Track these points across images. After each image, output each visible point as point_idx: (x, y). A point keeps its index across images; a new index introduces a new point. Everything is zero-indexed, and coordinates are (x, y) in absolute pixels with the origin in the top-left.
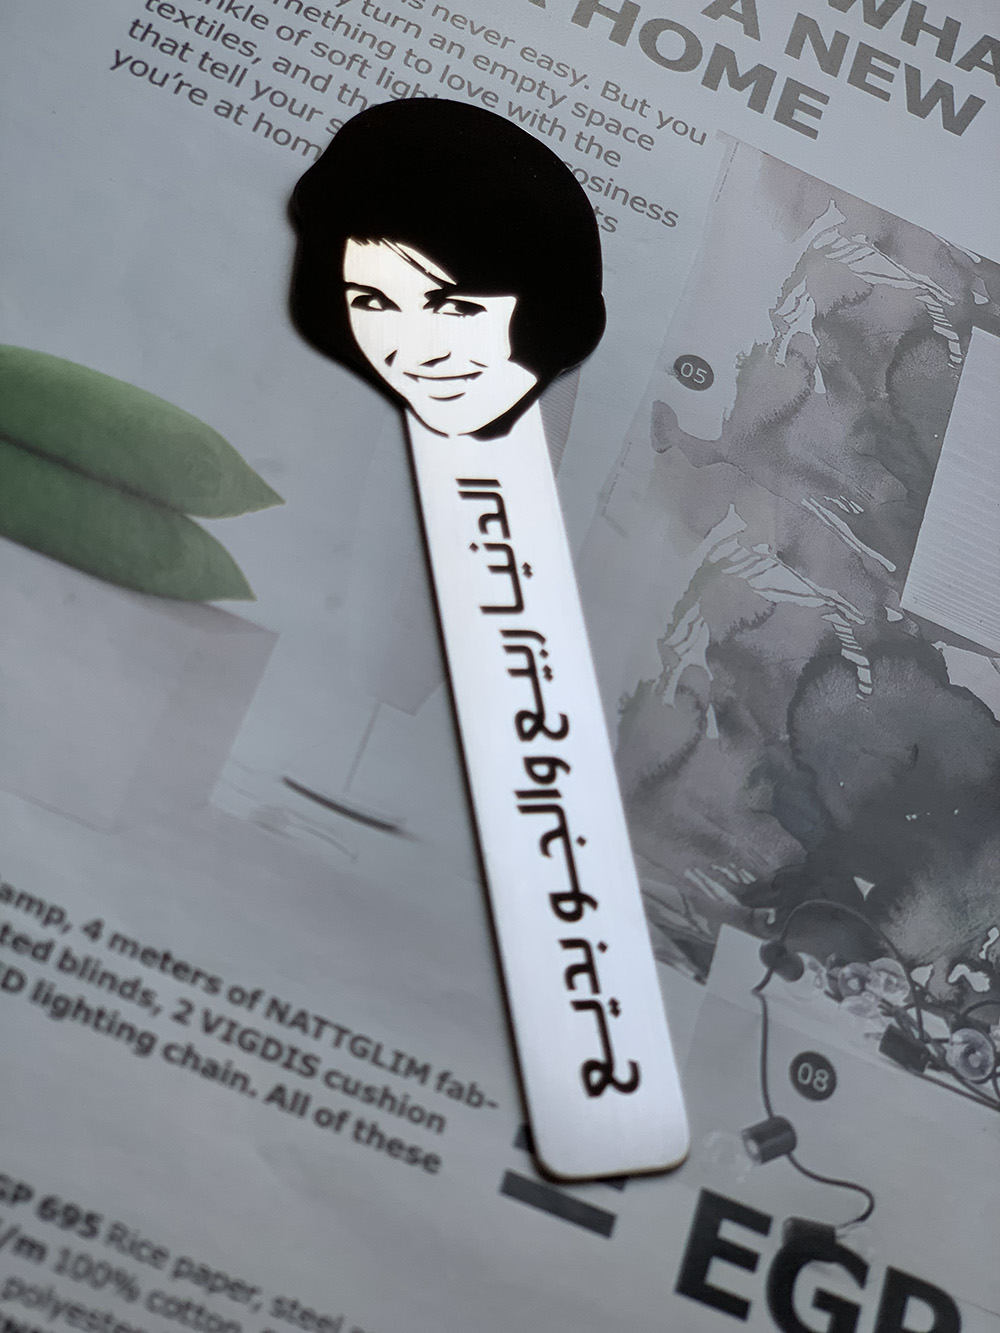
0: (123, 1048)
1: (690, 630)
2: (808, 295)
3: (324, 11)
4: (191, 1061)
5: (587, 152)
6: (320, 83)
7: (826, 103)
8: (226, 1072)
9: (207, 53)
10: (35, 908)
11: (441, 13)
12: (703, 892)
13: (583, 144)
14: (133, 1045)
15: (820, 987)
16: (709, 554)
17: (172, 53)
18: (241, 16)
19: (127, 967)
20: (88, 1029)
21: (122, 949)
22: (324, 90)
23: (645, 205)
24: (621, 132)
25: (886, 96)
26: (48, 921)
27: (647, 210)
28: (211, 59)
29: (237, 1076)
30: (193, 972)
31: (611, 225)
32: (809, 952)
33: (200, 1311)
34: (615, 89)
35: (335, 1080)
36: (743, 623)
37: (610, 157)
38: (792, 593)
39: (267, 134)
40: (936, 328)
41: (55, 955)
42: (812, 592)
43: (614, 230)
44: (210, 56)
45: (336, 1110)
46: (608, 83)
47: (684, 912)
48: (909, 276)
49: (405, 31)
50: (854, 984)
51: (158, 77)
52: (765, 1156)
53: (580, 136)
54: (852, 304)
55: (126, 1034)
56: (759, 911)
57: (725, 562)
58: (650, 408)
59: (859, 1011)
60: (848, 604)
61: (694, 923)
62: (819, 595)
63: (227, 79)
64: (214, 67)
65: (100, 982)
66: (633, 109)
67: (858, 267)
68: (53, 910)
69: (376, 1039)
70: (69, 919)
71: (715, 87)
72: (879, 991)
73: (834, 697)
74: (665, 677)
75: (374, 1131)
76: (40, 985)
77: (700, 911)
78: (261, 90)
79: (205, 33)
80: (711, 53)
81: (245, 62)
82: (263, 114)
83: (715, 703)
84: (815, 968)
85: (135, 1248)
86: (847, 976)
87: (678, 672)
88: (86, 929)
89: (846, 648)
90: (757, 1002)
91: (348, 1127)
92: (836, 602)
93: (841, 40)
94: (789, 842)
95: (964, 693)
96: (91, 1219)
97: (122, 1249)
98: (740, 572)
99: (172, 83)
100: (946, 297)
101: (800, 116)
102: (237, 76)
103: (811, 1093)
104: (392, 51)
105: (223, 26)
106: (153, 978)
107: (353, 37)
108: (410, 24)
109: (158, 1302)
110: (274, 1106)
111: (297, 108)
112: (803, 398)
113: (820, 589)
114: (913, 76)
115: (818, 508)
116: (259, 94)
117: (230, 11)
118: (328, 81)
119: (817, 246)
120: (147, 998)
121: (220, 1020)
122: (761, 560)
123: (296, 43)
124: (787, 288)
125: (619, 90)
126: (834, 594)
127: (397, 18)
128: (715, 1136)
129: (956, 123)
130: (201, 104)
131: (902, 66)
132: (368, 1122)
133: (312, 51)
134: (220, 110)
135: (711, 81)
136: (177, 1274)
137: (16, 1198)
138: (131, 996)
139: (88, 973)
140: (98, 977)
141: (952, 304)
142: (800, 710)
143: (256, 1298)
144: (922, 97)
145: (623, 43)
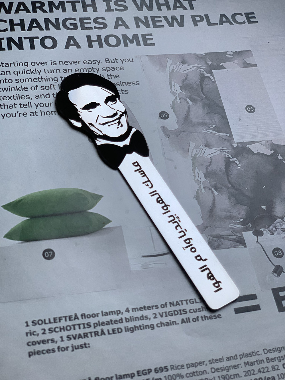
0: (149, 330)
1: (199, 175)
2: (175, 83)
3: (37, 78)
4: (163, 325)
5: (111, 78)
6: (48, 96)
7: (152, 35)
8: (170, 322)
9: (20, 103)
10: (114, 313)
11: (61, 63)
12: (235, 228)
13: (110, 77)
14: (150, 328)
15: (268, 234)
16: (192, 155)
17: (13, 108)
18: (21, 90)
19: (139, 314)
20: (140, 330)
21: (135, 311)
22: (49, 97)
23: (131, 83)
24: (115, 69)
25: (163, 26)
26: (118, 314)
27: (132, 84)
28: (22, 104)
29: (173, 322)
30: (151, 307)
31: (127, 92)
32: (262, 228)
33: (197, 372)
34: (108, 60)
35: (191, 311)
36: (208, 166)
37: (117, 76)
38: (213, 153)
39: (45, 115)
40: (205, 75)
41: (124, 320)
42: (216, 151)
43: (128, 93)
44: (21, 104)
45: (196, 317)
46: (105, 59)
47: (234, 235)
48: (192, 66)
49: (57, 72)
50: (274, 229)
51: (14, 115)
52: (279, 275)
53: (108, 75)
54: (185, 80)
55: (147, 327)
56: (248, 225)
57: (196, 155)
58: (161, 129)
59: (278, 234)
60: (225, 149)
61: (237, 236)
62: (218, 150)
63: (28, 107)
64: (24, 106)
65: (136, 320)
66: (114, 62)
67: (182, 70)
68: (117, 311)
69: (194, 299)
70: (121, 311)
71: (128, 46)
72: (280, 227)
73: (234, 171)
74: (200, 187)
75: (205, 317)
76: (125, 327)
77: (236, 233)
78: (37, 105)
79: (16, 98)
80: (122, 37)
81: (29, 100)
82: (41, 111)
83: (212, 187)
84: (265, 231)
85: (177, 368)
86: (272, 228)
87: (202, 184)
88: (126, 311)
89: (230, 159)
90: (259, 244)
91: (200, 319)
92: (222, 150)
93: (146, 18)
94: (244, 207)
95: (258, 154)
96: (166, 367)
97: (174, 370)
98: (200, 155)
99: (18, 115)
100: (203, 67)
101: (149, 42)
102: (30, 105)
103: (280, 256)
104: (57, 79)
105: (19, 94)
106: (145, 313)
107: (47, 81)
108: (57, 70)
109: (188, 375)
110: (184, 323)
111: (47, 105)
112: (189, 108)
113: (218, 149)
114: (166, 18)
115: (206, 131)
116: (37, 106)
117: (18, 90)
118: (49, 95)
119: (170, 71)
120: (146, 317)
121: (163, 313)
122: (202, 150)
123: (37, 90)
124: (171, 85)
125: (109, 59)
126: (221, 148)
127: (53, 70)
128: (267, 277)
129: (181, 24)
130: (27, 116)
131: (162, 17)
132: (203, 316)
133: (41, 90)
134: (32, 115)
135: (126, 45)
136: (188, 368)
137: (149, 373)
138: (143, 319)
139: (132, 320)
140: (134, 319)
141: (205, 68)
142: (230, 178)
143: (205, 363)
144: (170, 22)
145: (103, 47)
